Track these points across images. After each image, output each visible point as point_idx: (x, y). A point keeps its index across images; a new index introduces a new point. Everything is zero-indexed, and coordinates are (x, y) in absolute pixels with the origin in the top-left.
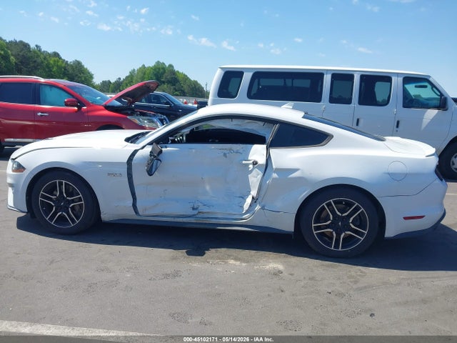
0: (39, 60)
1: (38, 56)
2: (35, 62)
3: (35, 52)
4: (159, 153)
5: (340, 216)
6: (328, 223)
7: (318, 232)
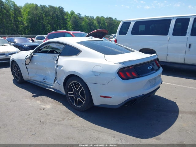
0: (115, 24)
1: (115, 22)
2: (114, 24)
3: (114, 21)
4: (32, 57)
5: (76, 90)
6: (73, 92)
7: (70, 96)
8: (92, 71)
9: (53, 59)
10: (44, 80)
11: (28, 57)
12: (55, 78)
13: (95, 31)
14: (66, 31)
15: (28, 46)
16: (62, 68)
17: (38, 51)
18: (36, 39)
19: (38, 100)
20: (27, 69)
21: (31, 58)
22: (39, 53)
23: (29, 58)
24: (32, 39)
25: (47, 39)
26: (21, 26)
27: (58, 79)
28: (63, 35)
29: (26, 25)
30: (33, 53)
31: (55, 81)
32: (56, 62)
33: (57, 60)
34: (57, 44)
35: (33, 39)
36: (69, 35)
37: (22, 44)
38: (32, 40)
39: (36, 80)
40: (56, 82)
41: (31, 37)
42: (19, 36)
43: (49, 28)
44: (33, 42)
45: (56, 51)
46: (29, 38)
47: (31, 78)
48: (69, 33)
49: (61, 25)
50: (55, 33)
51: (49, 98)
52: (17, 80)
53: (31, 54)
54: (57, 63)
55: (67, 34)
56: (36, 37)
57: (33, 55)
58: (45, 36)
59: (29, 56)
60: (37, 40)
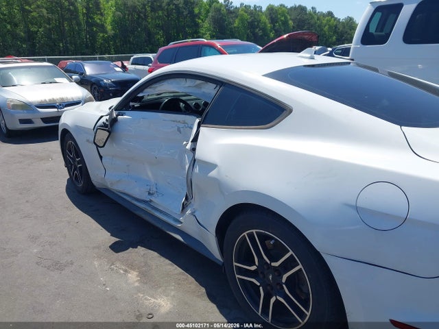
0: (313, 22)
1: (313, 18)
2: (309, 23)
3: (310, 13)
4: (113, 121)
5: (269, 266)
6: (253, 268)
7: (241, 277)
8: (357, 208)
9: (179, 130)
10: (149, 194)
11: (101, 122)
12: (186, 199)
13: (285, 36)
14: (206, 41)
15: (113, 82)
16: (213, 174)
17: (131, 104)
18: (132, 64)
19: (132, 266)
20: (101, 157)
21: (110, 126)
22: (134, 109)
23: (105, 125)
24: (122, 64)
25: (156, 63)
26: (101, 35)
27: (195, 203)
28: (198, 52)
29: (111, 33)
30: (116, 109)
31: (184, 207)
32: (188, 147)
33: (195, 140)
34: (190, 82)
35: (126, 64)
36: (212, 50)
37: (100, 77)
38: (124, 67)
39: (127, 191)
40: (189, 212)
41: (121, 60)
42: (95, 59)
43: (160, 36)
44: (124, 72)
45: (184, 102)
46: (116, 63)
47: (111, 184)
48: (212, 46)
49: (187, 29)
50: (177, 47)
51: (168, 261)
52: (76, 183)
53: (111, 114)
54: (194, 150)
55: (207, 49)
56: (132, 58)
57: (117, 115)
58: (151, 56)
59: (104, 120)
60: (133, 66)
